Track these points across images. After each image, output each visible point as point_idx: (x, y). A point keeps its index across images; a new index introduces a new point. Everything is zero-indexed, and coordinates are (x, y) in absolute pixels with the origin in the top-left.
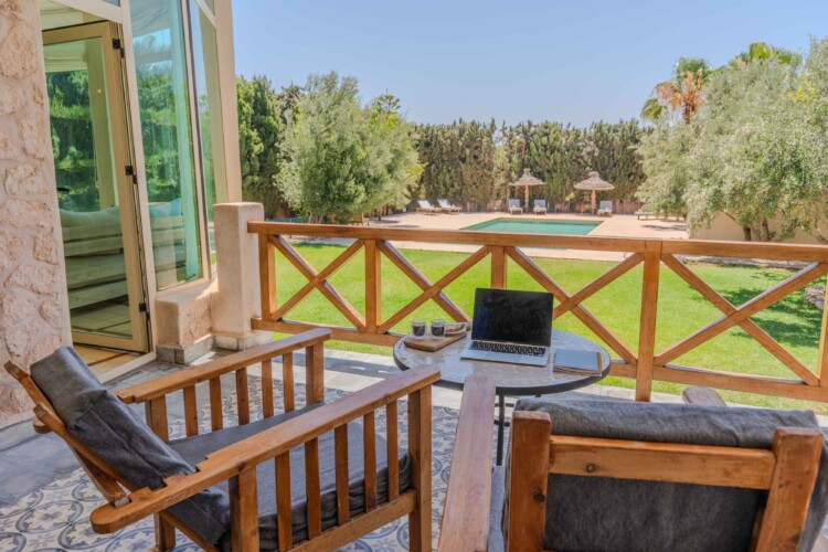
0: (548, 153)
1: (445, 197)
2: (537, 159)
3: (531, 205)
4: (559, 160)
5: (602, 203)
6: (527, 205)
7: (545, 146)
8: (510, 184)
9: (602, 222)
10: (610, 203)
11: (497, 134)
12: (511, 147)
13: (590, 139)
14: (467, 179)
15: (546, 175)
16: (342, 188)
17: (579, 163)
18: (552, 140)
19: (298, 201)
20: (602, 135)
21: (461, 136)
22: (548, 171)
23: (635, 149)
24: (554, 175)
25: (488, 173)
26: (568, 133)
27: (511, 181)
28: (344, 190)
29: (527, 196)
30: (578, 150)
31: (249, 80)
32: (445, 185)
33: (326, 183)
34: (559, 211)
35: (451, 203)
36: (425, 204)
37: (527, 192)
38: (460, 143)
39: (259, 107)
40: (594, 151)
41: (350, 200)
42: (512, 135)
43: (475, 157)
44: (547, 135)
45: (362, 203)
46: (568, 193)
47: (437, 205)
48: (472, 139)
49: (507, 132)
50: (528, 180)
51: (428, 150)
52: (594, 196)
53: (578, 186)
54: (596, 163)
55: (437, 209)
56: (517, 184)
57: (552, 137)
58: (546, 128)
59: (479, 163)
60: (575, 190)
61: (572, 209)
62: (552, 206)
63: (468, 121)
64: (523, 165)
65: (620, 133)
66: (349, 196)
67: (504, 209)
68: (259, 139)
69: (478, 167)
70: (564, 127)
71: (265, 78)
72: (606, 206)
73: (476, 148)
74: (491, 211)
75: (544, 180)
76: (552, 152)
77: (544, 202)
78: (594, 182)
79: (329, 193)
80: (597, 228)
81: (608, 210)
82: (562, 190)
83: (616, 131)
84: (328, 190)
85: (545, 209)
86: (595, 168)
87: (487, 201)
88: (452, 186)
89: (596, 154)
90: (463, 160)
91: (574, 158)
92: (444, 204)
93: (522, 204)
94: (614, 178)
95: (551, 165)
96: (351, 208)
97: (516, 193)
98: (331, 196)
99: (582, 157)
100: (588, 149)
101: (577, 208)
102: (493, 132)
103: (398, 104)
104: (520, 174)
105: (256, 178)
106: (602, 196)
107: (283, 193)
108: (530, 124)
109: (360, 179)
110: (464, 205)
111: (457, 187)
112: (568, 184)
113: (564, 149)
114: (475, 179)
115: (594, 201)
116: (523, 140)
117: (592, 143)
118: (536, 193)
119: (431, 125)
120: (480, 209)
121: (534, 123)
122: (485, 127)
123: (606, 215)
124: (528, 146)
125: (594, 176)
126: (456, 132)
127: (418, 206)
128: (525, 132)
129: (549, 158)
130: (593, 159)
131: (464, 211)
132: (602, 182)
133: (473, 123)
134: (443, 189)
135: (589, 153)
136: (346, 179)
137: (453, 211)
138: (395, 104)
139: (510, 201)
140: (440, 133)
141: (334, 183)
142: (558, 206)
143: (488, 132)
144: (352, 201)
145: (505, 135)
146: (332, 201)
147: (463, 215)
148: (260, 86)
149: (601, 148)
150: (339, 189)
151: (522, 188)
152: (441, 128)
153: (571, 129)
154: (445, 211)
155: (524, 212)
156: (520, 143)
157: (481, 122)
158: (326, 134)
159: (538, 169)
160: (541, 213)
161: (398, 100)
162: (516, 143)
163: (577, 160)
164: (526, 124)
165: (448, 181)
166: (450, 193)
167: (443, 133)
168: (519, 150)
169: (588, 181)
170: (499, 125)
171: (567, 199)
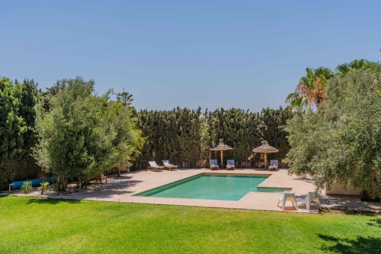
0: (235, 129)
1: (168, 158)
2: (228, 133)
3: (225, 163)
4: (242, 134)
5: (272, 161)
6: (222, 163)
7: (233, 124)
8: (211, 149)
9: (270, 175)
10: (277, 161)
11: (201, 116)
12: (211, 125)
13: (261, 119)
14: (182, 146)
15: (234, 143)
16: (78, 158)
17: (256, 135)
18: (237, 120)
19: (47, 167)
20: (269, 117)
21: (177, 118)
22: (236, 141)
23: (283, 128)
24: (239, 143)
25: (196, 142)
26: (247, 116)
27: (211, 147)
28: (79, 159)
29: (222, 157)
30: (254, 126)
31: (21, 82)
32: (167, 150)
33: (67, 154)
34: (244, 167)
35: (171, 163)
36: (153, 164)
37: (222, 154)
38: (177, 123)
39: (26, 101)
40: (264, 127)
41: (84, 166)
42: (211, 117)
43: (187, 132)
44: (233, 117)
45: (93, 168)
46: (249, 155)
47: (162, 164)
48: (185, 120)
49: (208, 115)
50: (222, 147)
51: (156, 128)
52: (265, 157)
53: (255, 150)
54: (267, 135)
55: (161, 167)
56: (215, 149)
57: (237, 118)
58: (233, 113)
59: (190, 136)
60: (254, 153)
61: (253, 166)
62: (240, 163)
63: (182, 108)
64: (219, 137)
65: (280, 116)
66: (84, 163)
67: (207, 167)
68: (25, 123)
69: (189, 138)
70: (245, 112)
71: (32, 81)
72: (274, 164)
73: (188, 126)
74: (199, 167)
75: (232, 147)
76: (238, 129)
77: (233, 161)
78: (265, 148)
79: (69, 161)
80: (267, 180)
81: (275, 166)
82: (245, 153)
83: (278, 114)
84: (68, 159)
85: (233, 166)
86: (266, 138)
87: (196, 161)
88: (173, 151)
89: (266, 129)
90: (179, 134)
91: (252, 132)
92: (167, 164)
93: (219, 162)
94: (279, 145)
95: (237, 137)
96: (85, 172)
97: (215, 155)
98: (71, 163)
99: (257, 131)
100: (261, 126)
101: (256, 164)
102: (199, 115)
103: (131, 98)
104: (217, 143)
105: (20, 151)
106: (271, 156)
107: (37, 161)
108: (222, 110)
109: (92, 151)
110: (181, 164)
111: (175, 152)
112: (248, 148)
113: (245, 126)
114: (187, 146)
115: (266, 160)
116: (218, 120)
117: (263, 122)
118: (228, 155)
119: (158, 111)
120: (192, 166)
121: (225, 110)
122: (193, 112)
123: (274, 169)
124: (221, 124)
125: (265, 143)
126: (174, 116)
127: (149, 165)
128: (220, 115)
129: (236, 132)
130: (264, 132)
131: (181, 168)
132: (270, 147)
133: (185, 110)
134: (166, 153)
135: (261, 128)
136: (82, 151)
137: (173, 168)
138: (129, 98)
139: (211, 161)
140: (163, 116)
141: (72, 154)
142: (244, 164)
143: (196, 115)
144: (86, 167)
145: (206, 117)
146: (72, 167)
147: (179, 171)
148: (28, 86)
149: (269, 126)
150: (76, 159)
151: (219, 152)
152: (164, 113)
153: (249, 113)
154: (167, 169)
155: (221, 168)
156: (217, 122)
157: (191, 109)
158: (65, 120)
159: (229, 139)
160: (232, 169)
161: (131, 96)
162: (214, 123)
163: (254, 133)
164: (220, 110)
165: (170, 148)
166: (170, 156)
167: (166, 116)
168: (216, 127)
169: (261, 147)
170: (203, 111)
171: (249, 159)
